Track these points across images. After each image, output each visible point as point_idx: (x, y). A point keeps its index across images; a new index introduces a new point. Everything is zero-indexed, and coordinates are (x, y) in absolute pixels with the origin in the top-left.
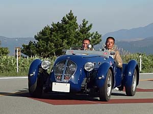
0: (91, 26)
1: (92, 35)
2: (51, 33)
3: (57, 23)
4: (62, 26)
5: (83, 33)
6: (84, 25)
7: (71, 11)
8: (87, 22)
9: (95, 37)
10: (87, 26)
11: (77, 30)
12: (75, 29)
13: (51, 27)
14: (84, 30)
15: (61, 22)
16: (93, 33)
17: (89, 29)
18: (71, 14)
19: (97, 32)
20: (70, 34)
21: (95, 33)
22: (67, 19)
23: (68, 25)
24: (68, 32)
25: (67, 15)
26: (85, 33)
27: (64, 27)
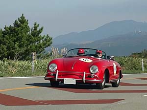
0: (42, 29)
1: (43, 38)
2: (4, 36)
3: (9, 27)
4: (15, 30)
5: (34, 36)
6: (35, 28)
7: (23, 15)
8: (38, 25)
9: (46, 40)
10: (38, 29)
11: (29, 33)
12: (27, 32)
13: (3, 30)
14: (35, 33)
15: (13, 25)
16: (44, 36)
17: (40, 32)
18: (23, 17)
19: (47, 35)
20: (22, 37)
21: (46, 36)
22: (19, 22)
23: (19, 28)
24: (20, 35)
25: (19, 19)
26: (37, 36)
27: (16, 30)
